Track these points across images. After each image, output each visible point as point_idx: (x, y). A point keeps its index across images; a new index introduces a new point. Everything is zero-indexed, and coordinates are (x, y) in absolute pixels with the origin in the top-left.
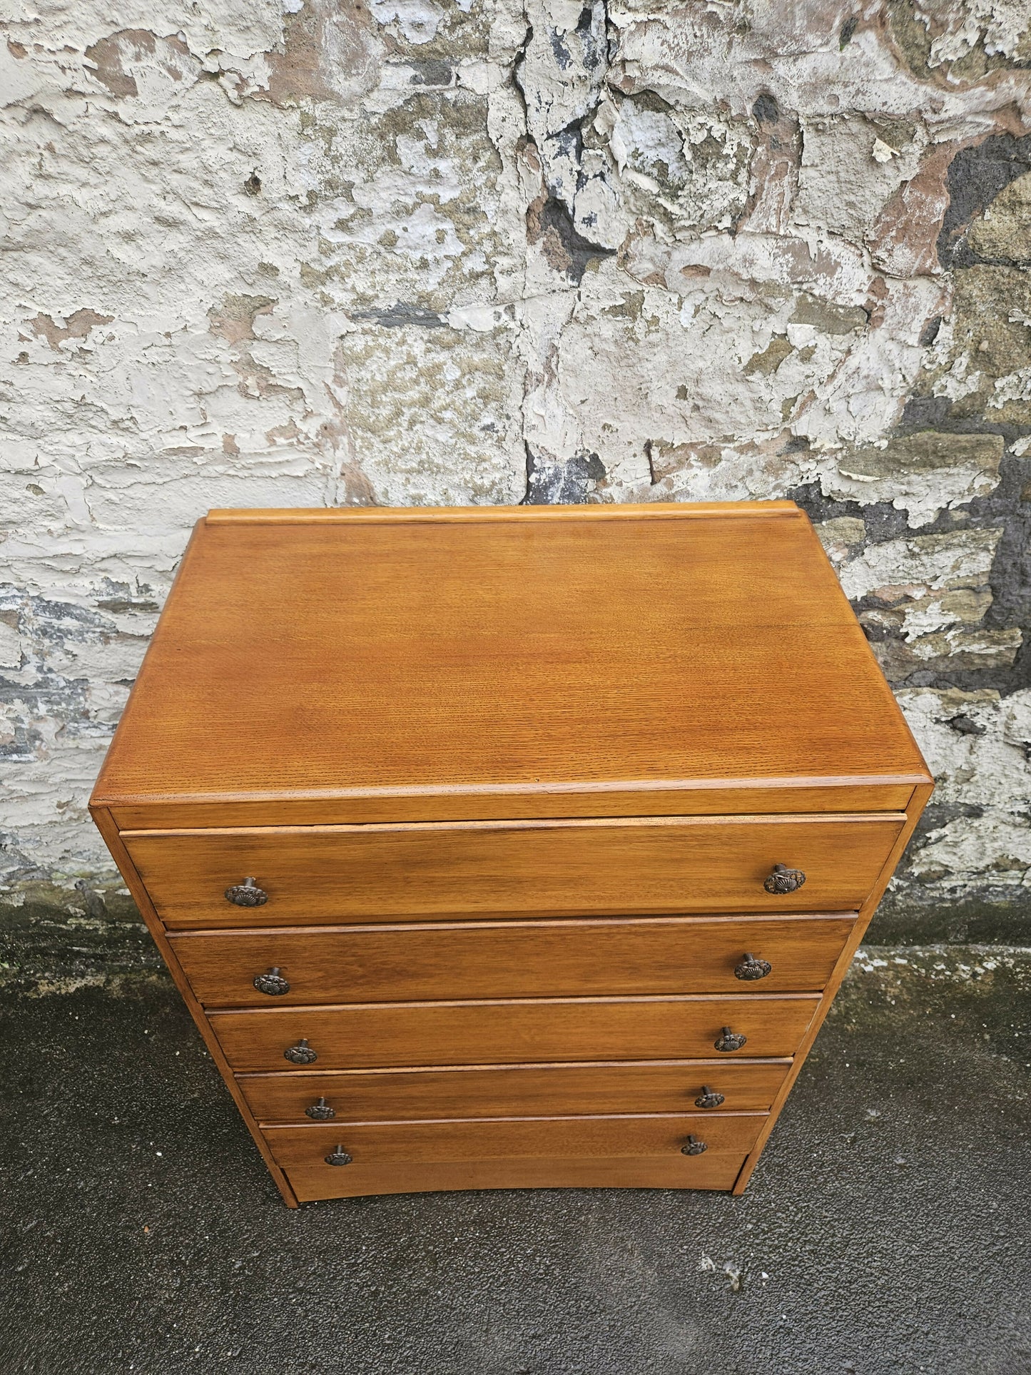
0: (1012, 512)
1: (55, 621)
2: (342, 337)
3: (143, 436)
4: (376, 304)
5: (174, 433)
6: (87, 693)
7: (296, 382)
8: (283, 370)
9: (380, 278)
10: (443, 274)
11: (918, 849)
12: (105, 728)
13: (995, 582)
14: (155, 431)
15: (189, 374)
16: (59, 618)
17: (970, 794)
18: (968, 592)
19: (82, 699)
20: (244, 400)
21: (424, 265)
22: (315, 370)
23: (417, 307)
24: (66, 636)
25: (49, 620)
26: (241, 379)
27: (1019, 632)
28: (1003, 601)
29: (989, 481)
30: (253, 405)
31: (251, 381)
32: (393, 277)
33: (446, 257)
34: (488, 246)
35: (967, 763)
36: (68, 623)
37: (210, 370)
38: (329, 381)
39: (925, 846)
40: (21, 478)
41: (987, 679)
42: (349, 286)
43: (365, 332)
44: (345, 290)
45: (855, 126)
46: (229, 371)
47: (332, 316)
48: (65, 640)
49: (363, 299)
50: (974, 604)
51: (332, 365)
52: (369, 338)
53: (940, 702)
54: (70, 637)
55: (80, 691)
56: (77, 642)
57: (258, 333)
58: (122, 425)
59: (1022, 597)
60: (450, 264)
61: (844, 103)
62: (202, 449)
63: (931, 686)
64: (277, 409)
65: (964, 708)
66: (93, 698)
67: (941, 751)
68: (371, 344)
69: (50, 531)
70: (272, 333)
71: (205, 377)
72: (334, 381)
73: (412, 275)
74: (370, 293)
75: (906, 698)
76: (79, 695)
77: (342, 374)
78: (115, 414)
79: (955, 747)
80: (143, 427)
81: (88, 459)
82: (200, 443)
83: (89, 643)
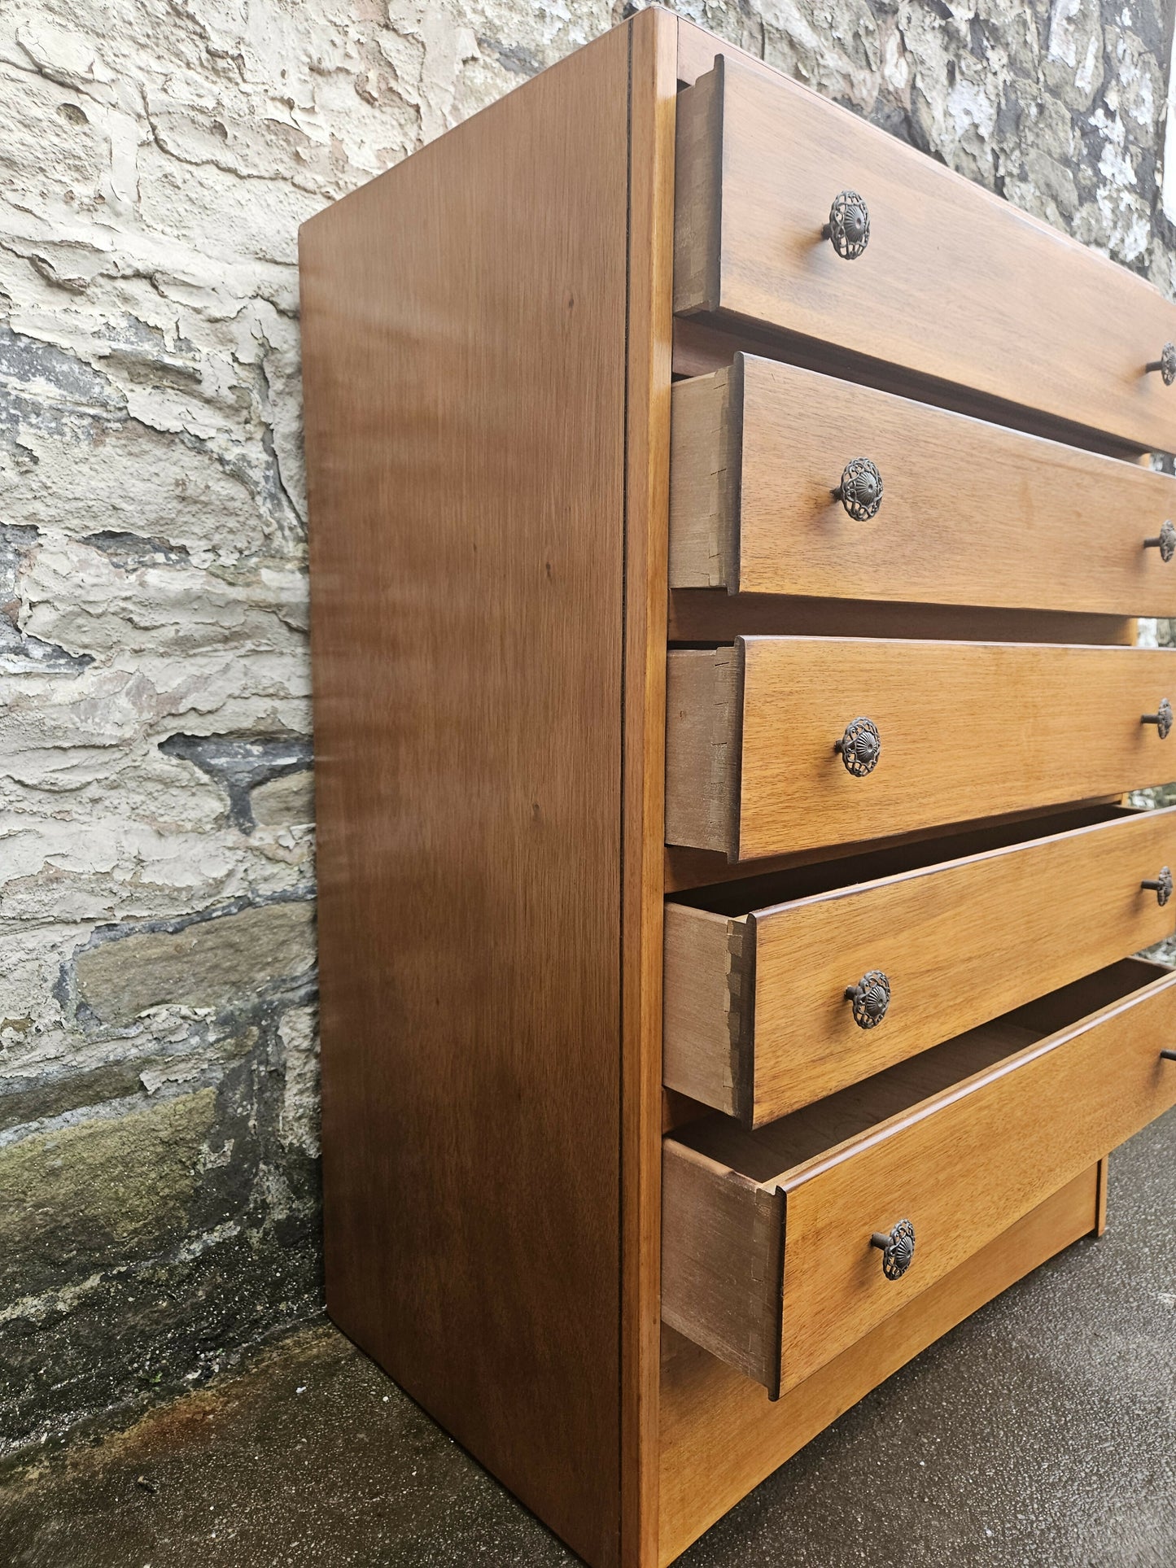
1: (14, 382)
2: (465, 62)
3: (244, 87)
4: (501, 36)
5: (279, 104)
6: (25, 562)
7: (415, 99)
8: (406, 77)
9: (505, 12)
10: (555, 32)
12: (37, 652)
14: (261, 88)
15: (313, 35)
16: (23, 377)
19: (10, 575)
20: (357, 98)
21: (542, 15)
22: (437, 90)
23: (534, 55)
24: (26, 417)
26: (362, 68)
30: (365, 109)
31: (372, 75)
32: (517, 18)
33: (559, 18)
34: (586, 24)
36: (40, 389)
37: (337, 41)
38: (446, 112)
40: (54, 89)
42: (479, 7)
43: (486, 66)
44: (474, 11)
45: (787, 49)
46: (352, 50)
47: (463, 30)
48: (23, 427)
49: (489, 24)
51: (452, 89)
52: (489, 75)
54: (33, 419)
55: (11, 556)
56: (43, 433)
57: (392, 16)
58: (221, 64)
60: (560, 25)
61: (781, 25)
62: (309, 139)
64: (389, 127)
66: (35, 573)
68: (489, 80)
69: (70, 197)
70: (405, 23)
71: (328, 47)
72: (451, 113)
73: (531, 20)
74: (497, 22)
76: (7, 564)
77: (460, 106)
78: (217, 44)
80: (248, 76)
81: (163, 96)
82: (306, 130)
83: (68, 438)
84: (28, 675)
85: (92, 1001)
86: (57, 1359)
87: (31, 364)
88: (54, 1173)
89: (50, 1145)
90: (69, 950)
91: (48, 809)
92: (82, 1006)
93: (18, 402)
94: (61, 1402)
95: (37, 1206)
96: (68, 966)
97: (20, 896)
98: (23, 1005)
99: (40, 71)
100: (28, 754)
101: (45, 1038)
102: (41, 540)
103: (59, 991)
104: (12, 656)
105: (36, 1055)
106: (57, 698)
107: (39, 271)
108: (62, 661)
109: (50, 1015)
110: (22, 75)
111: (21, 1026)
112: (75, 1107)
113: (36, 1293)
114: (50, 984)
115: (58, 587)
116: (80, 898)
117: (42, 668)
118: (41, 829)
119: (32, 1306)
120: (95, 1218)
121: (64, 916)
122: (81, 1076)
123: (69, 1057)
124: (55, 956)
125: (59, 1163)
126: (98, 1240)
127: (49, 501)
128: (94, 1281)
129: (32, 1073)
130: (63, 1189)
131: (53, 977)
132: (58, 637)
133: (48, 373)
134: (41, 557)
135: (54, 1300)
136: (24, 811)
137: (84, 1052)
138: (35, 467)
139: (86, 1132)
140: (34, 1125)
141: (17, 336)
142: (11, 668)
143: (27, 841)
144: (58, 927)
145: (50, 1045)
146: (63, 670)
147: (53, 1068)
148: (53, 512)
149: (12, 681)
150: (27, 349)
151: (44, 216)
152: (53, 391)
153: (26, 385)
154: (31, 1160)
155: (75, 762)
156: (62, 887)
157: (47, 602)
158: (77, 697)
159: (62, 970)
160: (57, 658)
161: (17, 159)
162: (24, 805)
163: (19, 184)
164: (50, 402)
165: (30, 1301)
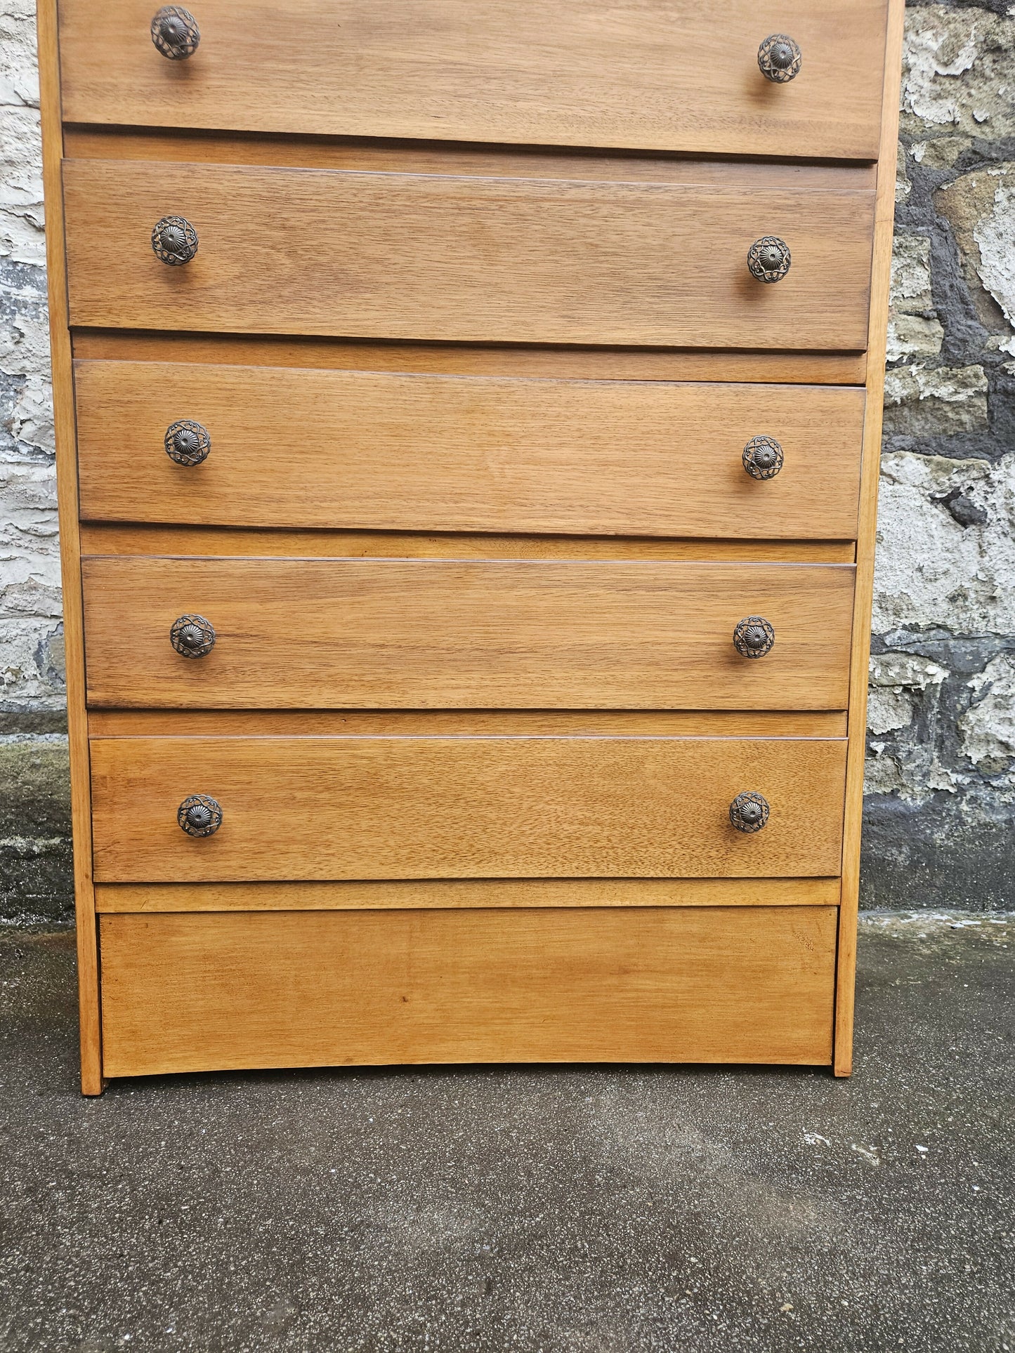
0: (932, 223)
1: (14, 291)
6: (20, 397)
11: (963, 712)
12: (24, 450)
13: (939, 307)
16: (19, 287)
17: (999, 620)
18: (920, 320)
19: (11, 404)
24: (19, 310)
25: (8, 289)
27: (980, 369)
28: (954, 330)
29: (902, 186)
35: (982, 570)
39: (971, 705)
41: (968, 446)
48: (18, 316)
50: (927, 332)
53: (928, 470)
54: (23, 311)
55: (12, 393)
56: (28, 319)
59: (970, 327)
63: (913, 451)
65: (957, 479)
66: (23, 403)
67: (949, 555)
75: (891, 463)
76: (10, 398)
79: (962, 546)
83: (41, 320)
84: (19, 463)
85: (58, 667)
86: (31, 879)
87: (24, 279)
88: (34, 766)
89: (34, 749)
90: (44, 633)
91: (35, 546)
92: (51, 669)
93: (16, 302)
94: (32, 907)
95: (24, 783)
96: (43, 643)
97: (14, 595)
98: (18, 661)
99: (27, 105)
100: (22, 511)
101: (29, 684)
102: (27, 383)
103: (37, 656)
104: (12, 452)
105: (24, 693)
106: (34, 478)
107: (30, 223)
108: (41, 456)
109: (31, 670)
110: (17, 110)
111: (16, 673)
112: (52, 732)
113: (23, 836)
114: (32, 651)
115: (36, 411)
116: (49, 602)
117: (27, 459)
118: (30, 558)
119: (20, 842)
120: (57, 802)
121: (40, 611)
122: (52, 712)
123: (44, 699)
124: (37, 636)
125: (38, 761)
126: (58, 816)
127: (32, 359)
128: (56, 841)
129: (23, 703)
130: (39, 778)
131: (35, 648)
132: (39, 442)
133: (32, 283)
134: (27, 393)
135: (32, 844)
136: (20, 546)
137: (53, 697)
138: (22, 339)
139: (55, 748)
140: (28, 736)
141: (16, 263)
142: (10, 459)
143: (21, 563)
144: (40, 618)
145: (32, 688)
146: (40, 462)
147: (35, 703)
148: (34, 365)
149: (10, 467)
150: (22, 270)
151: (29, 190)
152: (35, 292)
153: (20, 292)
154: (24, 755)
155: (48, 519)
156: (38, 594)
157: (29, 420)
158: (46, 478)
159: (40, 644)
160: (37, 454)
161: (14, 160)
162: (21, 542)
163: (16, 174)
164: (33, 300)
165: (19, 839)
